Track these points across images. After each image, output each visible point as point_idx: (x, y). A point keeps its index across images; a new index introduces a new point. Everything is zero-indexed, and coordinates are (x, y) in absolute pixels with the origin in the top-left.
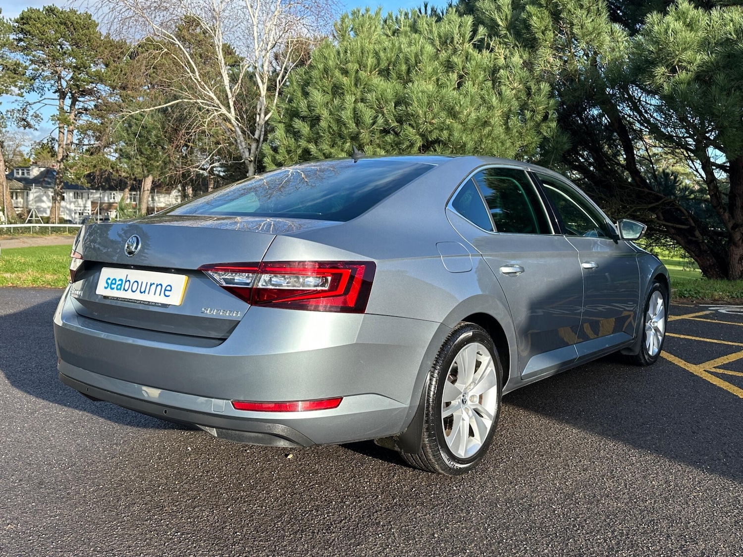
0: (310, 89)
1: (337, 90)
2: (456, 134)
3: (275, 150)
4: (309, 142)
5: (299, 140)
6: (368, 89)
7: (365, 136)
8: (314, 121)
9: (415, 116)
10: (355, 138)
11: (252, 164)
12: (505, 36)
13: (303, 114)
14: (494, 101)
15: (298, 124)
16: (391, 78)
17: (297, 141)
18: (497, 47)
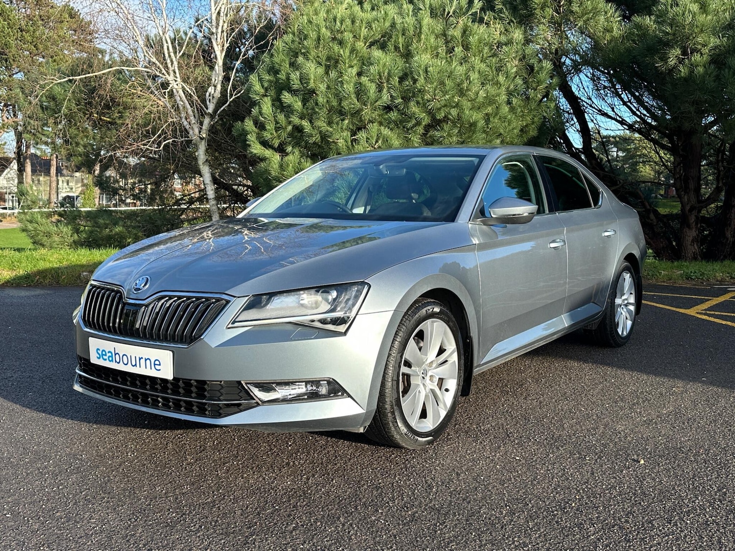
0: (300, 59)
1: (332, 63)
2: (467, 112)
3: (261, 126)
4: (301, 118)
5: (291, 116)
6: (366, 61)
7: (367, 112)
8: (308, 95)
9: (422, 92)
10: (356, 114)
11: (203, 142)
12: (501, 11)
13: (295, 87)
14: (501, 79)
15: (287, 97)
16: (388, 50)
17: (287, 117)
18: (492, 23)
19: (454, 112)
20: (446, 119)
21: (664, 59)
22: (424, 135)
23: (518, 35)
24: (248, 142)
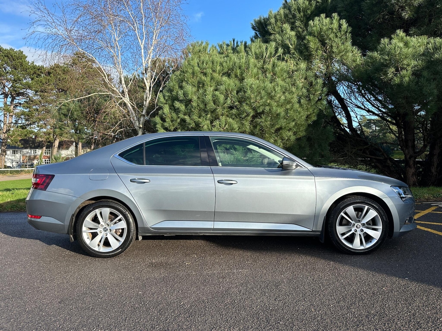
0: (184, 84)
1: (201, 85)
2: (274, 108)
3: (163, 120)
4: (185, 115)
5: (179, 114)
6: (219, 83)
7: (219, 110)
8: (188, 102)
9: (249, 98)
10: (213, 111)
11: (141, 130)
12: (294, 54)
13: (181, 98)
14: (294, 89)
15: (177, 104)
16: (231, 77)
17: (177, 114)
18: (289, 60)
19: (267, 108)
20: (263, 112)
21: (386, 74)
22: (252, 121)
23: (303, 65)
24: (156, 129)
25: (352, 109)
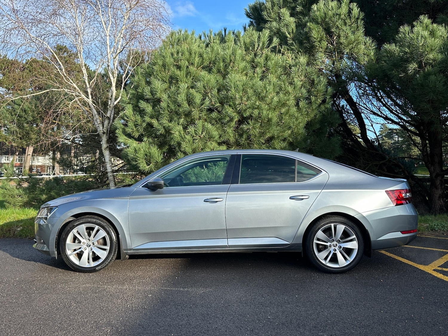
0: (152, 79)
1: (173, 80)
2: (265, 112)
4: (152, 118)
5: (145, 116)
6: (196, 79)
7: (195, 113)
8: (156, 102)
9: (233, 99)
10: (188, 114)
11: (105, 135)
12: (292, 45)
13: (147, 97)
14: (290, 89)
15: (143, 104)
16: (213, 72)
17: (142, 117)
18: (286, 53)
19: (256, 112)
20: (250, 117)
21: (406, 71)
22: (237, 128)
23: (303, 59)
24: (116, 135)
25: (367, 116)
